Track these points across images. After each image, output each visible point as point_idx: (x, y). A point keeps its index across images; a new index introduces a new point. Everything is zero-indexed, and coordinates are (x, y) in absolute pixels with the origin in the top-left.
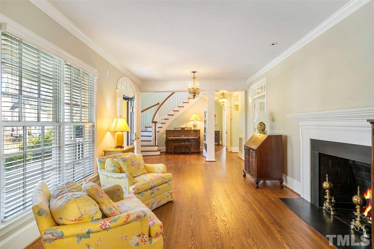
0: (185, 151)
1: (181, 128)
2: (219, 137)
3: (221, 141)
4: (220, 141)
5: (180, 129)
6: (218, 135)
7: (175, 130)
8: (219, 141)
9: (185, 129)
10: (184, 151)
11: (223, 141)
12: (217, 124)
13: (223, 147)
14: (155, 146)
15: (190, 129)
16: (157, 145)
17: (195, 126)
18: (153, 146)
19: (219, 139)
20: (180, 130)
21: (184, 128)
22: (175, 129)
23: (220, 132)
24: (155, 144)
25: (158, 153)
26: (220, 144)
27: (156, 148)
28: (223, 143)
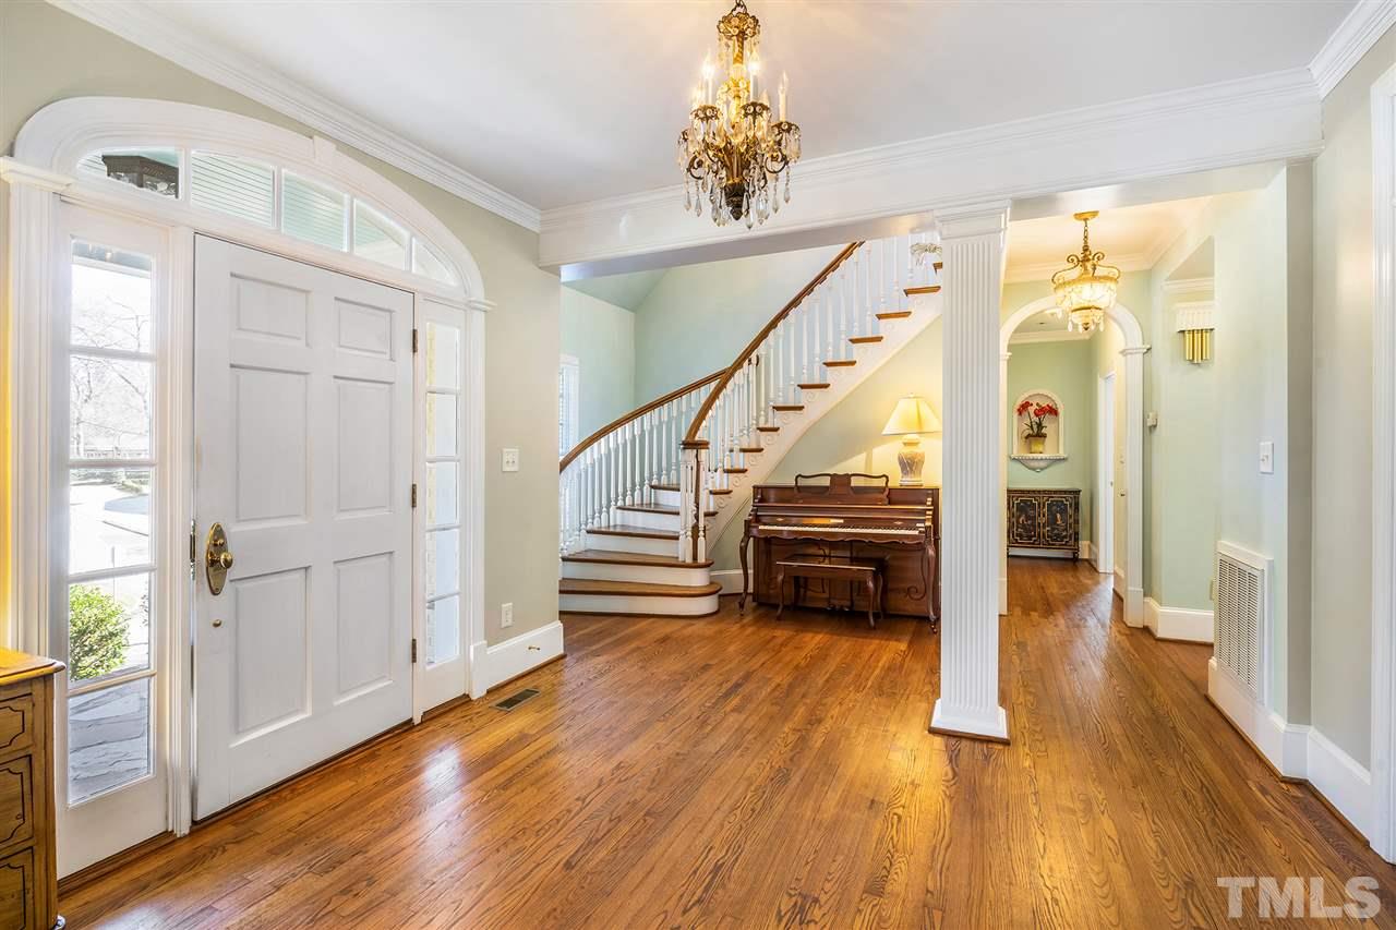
0: (852, 601)
1: (834, 477)
2: (1077, 522)
3: (1088, 542)
4: (1084, 544)
5: (826, 482)
6: (1070, 511)
7: (799, 488)
8: (1077, 540)
9: (855, 482)
10: (848, 603)
11: (1097, 546)
12: (1062, 454)
13: (1097, 583)
14: (695, 565)
15: (881, 483)
16: (702, 559)
17: (909, 465)
18: (684, 566)
19: (1077, 534)
20: (827, 487)
21: (848, 477)
22: (802, 482)
23: (1083, 499)
24: (695, 557)
25: (706, 605)
26: (1084, 554)
27: (698, 579)
28: (1096, 555)
